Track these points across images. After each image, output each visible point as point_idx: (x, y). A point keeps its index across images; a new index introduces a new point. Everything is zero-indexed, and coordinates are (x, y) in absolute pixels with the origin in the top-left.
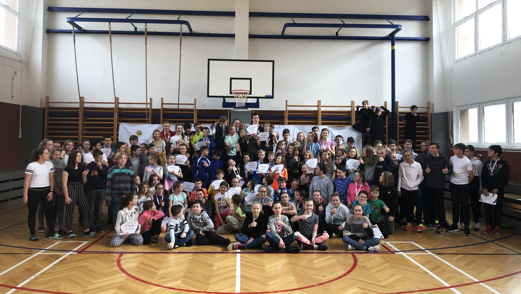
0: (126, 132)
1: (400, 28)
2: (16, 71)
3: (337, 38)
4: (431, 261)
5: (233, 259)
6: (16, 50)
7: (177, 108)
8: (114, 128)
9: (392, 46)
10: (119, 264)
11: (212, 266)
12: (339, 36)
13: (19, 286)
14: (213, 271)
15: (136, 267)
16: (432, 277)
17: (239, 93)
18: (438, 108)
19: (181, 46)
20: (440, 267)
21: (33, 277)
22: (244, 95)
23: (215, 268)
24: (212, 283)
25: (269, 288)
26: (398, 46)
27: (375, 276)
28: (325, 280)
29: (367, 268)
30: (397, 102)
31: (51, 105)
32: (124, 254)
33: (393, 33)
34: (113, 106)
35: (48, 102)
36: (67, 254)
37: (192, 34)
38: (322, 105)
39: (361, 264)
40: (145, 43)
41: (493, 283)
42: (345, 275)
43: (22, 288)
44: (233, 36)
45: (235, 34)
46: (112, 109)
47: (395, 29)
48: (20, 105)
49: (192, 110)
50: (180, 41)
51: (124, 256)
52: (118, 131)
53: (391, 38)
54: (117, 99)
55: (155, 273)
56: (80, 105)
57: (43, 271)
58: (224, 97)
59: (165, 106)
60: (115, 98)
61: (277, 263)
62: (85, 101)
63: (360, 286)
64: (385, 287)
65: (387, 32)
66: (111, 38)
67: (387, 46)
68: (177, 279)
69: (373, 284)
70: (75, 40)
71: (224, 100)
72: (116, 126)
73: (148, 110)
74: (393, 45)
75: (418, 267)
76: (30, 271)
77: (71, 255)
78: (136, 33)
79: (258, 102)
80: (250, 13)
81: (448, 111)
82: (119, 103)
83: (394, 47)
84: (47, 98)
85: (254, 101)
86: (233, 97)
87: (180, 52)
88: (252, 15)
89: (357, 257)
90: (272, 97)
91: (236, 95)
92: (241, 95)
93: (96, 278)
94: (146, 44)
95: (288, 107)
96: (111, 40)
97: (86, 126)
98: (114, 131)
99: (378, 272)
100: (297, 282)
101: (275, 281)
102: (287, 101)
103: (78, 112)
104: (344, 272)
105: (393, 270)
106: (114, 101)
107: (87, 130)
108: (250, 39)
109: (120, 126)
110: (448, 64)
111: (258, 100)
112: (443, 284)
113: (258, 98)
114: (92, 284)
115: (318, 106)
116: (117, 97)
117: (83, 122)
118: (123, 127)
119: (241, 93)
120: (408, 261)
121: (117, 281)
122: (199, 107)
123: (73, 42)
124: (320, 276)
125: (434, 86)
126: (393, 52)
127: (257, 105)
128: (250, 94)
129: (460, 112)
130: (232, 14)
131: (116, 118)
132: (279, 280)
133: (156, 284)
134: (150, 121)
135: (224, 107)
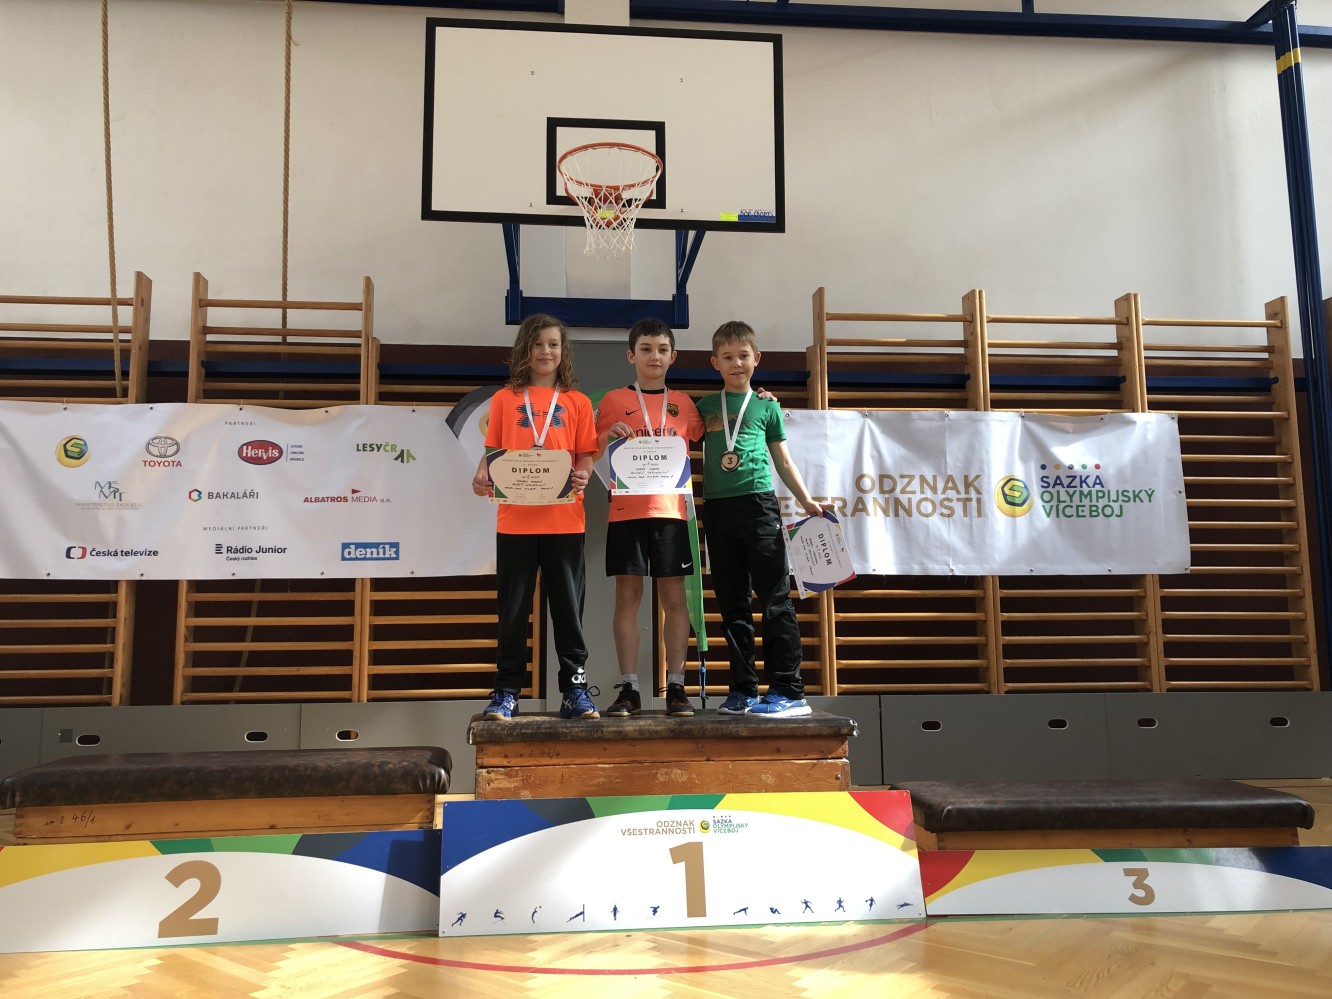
0: (5, 445)
3: (1027, 21)
7: (278, 325)
9: (1280, 55)
12: (1037, 10)
38: (988, 311)
44: (551, 6)
58: (511, 223)
59: (214, 319)
74: (1287, 48)
79: (681, 296)
83: (1291, 59)
86: (566, 221)
90: (776, 224)
92: (607, 213)
95: (828, 326)
102: (819, 296)
115: (965, 319)
122: (389, 327)
126: (1289, 77)
127: (675, 311)
128: (659, 202)
134: (132, 392)
135: (512, 321)
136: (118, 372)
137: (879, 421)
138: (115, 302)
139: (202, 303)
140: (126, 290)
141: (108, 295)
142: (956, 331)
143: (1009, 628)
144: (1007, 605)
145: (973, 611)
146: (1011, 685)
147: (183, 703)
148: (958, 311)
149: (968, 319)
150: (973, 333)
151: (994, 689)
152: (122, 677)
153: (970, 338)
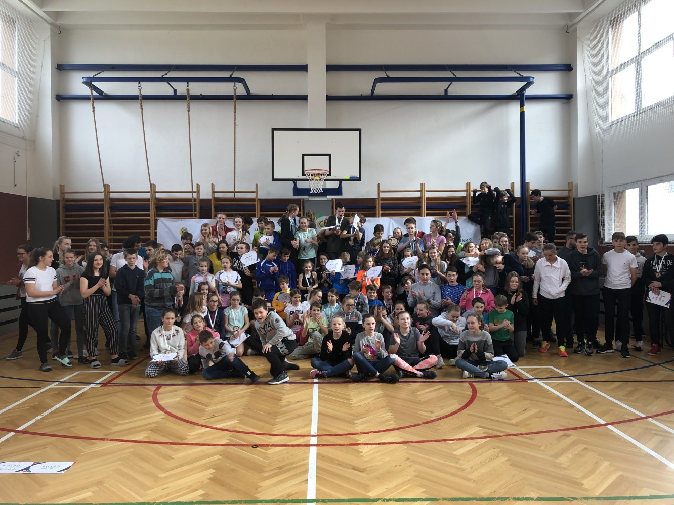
0: (167, 230)
1: (532, 80)
2: (18, 151)
3: (446, 97)
4: (578, 391)
5: (309, 391)
6: (17, 122)
7: (233, 197)
8: (150, 225)
9: (521, 107)
10: (155, 400)
11: (280, 400)
12: (448, 94)
13: (20, 429)
14: (282, 407)
15: (177, 403)
16: (580, 411)
17: (314, 175)
18: (583, 191)
19: (235, 112)
20: (590, 398)
21: (39, 417)
22: (321, 177)
23: (284, 403)
24: (280, 422)
25: (356, 428)
26: (529, 108)
27: (501, 411)
28: (434, 416)
29: (491, 401)
30: (528, 183)
31: (67, 196)
32: (163, 387)
33: (523, 89)
34: (148, 196)
35: (62, 193)
36: (88, 387)
37: (250, 97)
38: (426, 189)
39: (482, 396)
40: (187, 109)
41: (666, 419)
42: (461, 411)
43: (23, 432)
44: (305, 98)
45: (307, 95)
46: (148, 200)
47: (525, 83)
48: (26, 197)
49: (253, 200)
50: (234, 106)
51: (162, 390)
52: (156, 228)
53: (519, 96)
54: (153, 186)
55: (203, 411)
56: (105, 195)
57: (53, 409)
58: (294, 181)
59: (217, 195)
60: (151, 185)
61: (368, 396)
62: (112, 190)
63: (482, 425)
64: (517, 425)
65: (513, 88)
66: (141, 103)
67: (514, 109)
68: (232, 418)
69: (499, 421)
70: (94, 108)
71: (295, 185)
72: (152, 222)
73: (195, 200)
74: (522, 105)
75: (561, 399)
76: (36, 409)
77: (92, 388)
78: (175, 97)
79: (340, 187)
80: (327, 65)
81: (598, 194)
82: (156, 192)
83: (523, 109)
84: (62, 187)
85: (335, 185)
86: (307, 180)
87: (235, 120)
88: (330, 68)
89: (476, 386)
90: (359, 179)
91: (311, 177)
92: (317, 178)
93: (124, 418)
94: (189, 111)
95: (381, 193)
96: (141, 106)
97: (113, 224)
98: (151, 229)
99: (505, 405)
100: (394, 419)
101: (364, 419)
102: (379, 185)
103: (103, 204)
104: (459, 407)
105: (528, 402)
106: (149, 190)
107: (115, 228)
108: (329, 101)
109: (158, 221)
110: (599, 129)
111: (340, 184)
112: (596, 421)
113: (340, 181)
114: (117, 424)
115: (421, 191)
116: (154, 184)
117: (109, 217)
118: (164, 223)
119: (317, 175)
120: (546, 391)
121: (152, 420)
122: (262, 195)
123: (92, 110)
124: (426, 412)
125: (579, 160)
126: (522, 115)
127: (338, 191)
128: (330, 175)
129: (614, 194)
130: (303, 68)
131: (153, 211)
132: (369, 417)
133: (204, 424)
134: (198, 215)
135: (294, 194)
136: (193, 210)
137: (395, 221)
138: (193, 192)
139: (213, 192)
140: (195, 189)
141: (191, 190)
142: (418, 194)
148: (419, 189)
153: (421, 196)
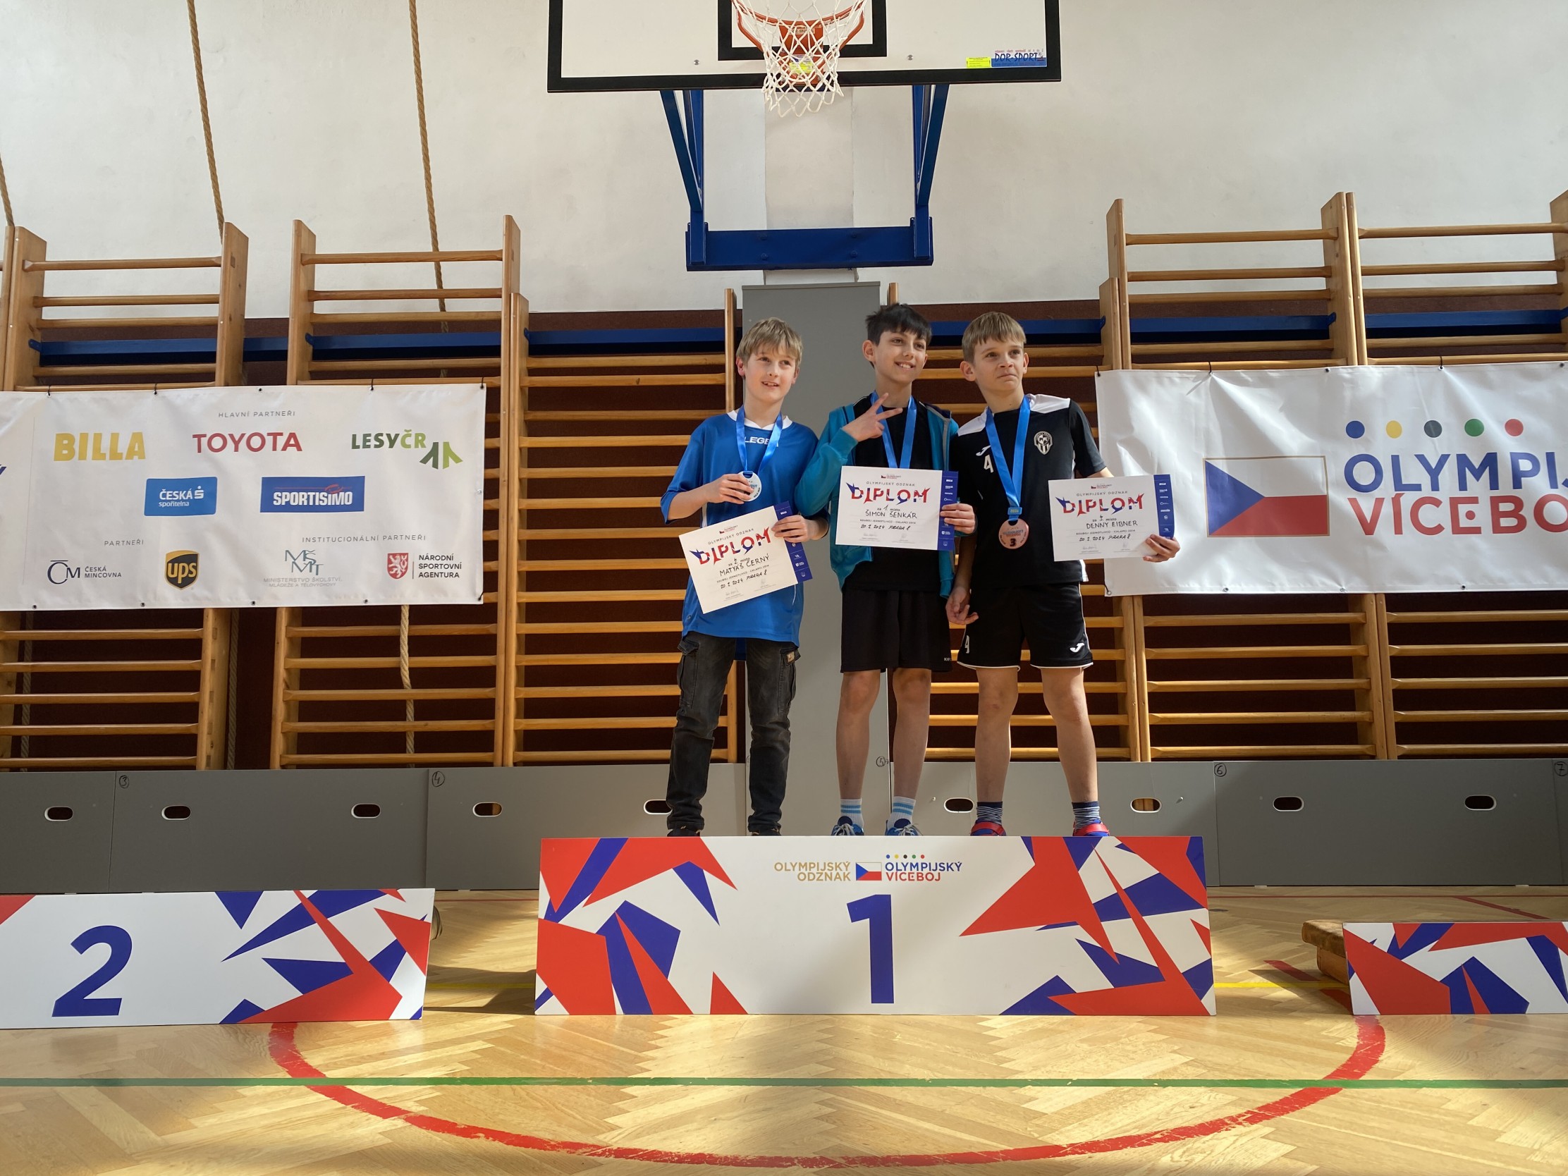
38: (1361, 222)
79: (921, 220)
82: (41, 268)
90: (1048, 70)
102: (1117, 204)
115: (1327, 234)
116: (27, 229)
127: (914, 241)
128: (878, 47)
135: (694, 265)
139: (306, 259)
142: (1313, 254)
143: (1401, 666)
144: (1398, 633)
145: (1347, 642)
146: (1405, 747)
147: (283, 767)
148: (1316, 224)
149: (1332, 236)
150: (1340, 255)
151: (1381, 752)
152: (209, 733)
153: (1335, 263)
